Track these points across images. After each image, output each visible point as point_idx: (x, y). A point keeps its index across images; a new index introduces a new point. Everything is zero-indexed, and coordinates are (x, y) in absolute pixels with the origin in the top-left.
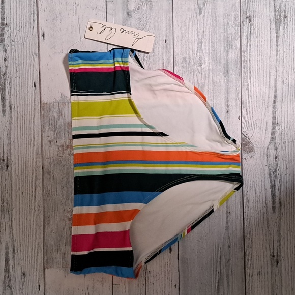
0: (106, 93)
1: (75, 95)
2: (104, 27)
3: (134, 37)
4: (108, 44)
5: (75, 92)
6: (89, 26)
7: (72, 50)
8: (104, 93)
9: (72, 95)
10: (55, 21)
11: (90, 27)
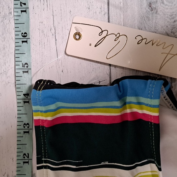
0: (107, 163)
1: (46, 167)
2: (104, 34)
3: (164, 51)
4: (110, 65)
5: (46, 162)
6: (74, 31)
7: (40, 81)
8: (102, 164)
9: (39, 168)
10: (6, 21)
11: (76, 34)
